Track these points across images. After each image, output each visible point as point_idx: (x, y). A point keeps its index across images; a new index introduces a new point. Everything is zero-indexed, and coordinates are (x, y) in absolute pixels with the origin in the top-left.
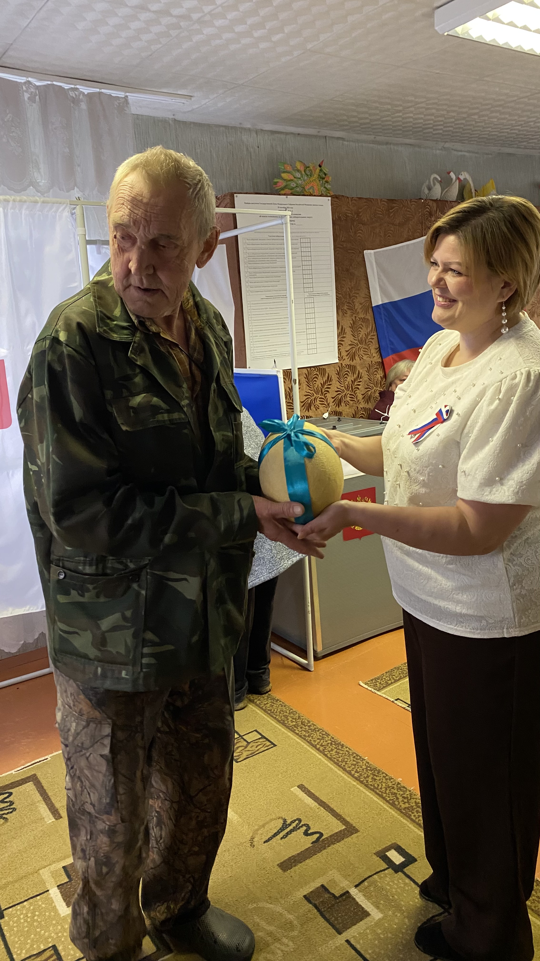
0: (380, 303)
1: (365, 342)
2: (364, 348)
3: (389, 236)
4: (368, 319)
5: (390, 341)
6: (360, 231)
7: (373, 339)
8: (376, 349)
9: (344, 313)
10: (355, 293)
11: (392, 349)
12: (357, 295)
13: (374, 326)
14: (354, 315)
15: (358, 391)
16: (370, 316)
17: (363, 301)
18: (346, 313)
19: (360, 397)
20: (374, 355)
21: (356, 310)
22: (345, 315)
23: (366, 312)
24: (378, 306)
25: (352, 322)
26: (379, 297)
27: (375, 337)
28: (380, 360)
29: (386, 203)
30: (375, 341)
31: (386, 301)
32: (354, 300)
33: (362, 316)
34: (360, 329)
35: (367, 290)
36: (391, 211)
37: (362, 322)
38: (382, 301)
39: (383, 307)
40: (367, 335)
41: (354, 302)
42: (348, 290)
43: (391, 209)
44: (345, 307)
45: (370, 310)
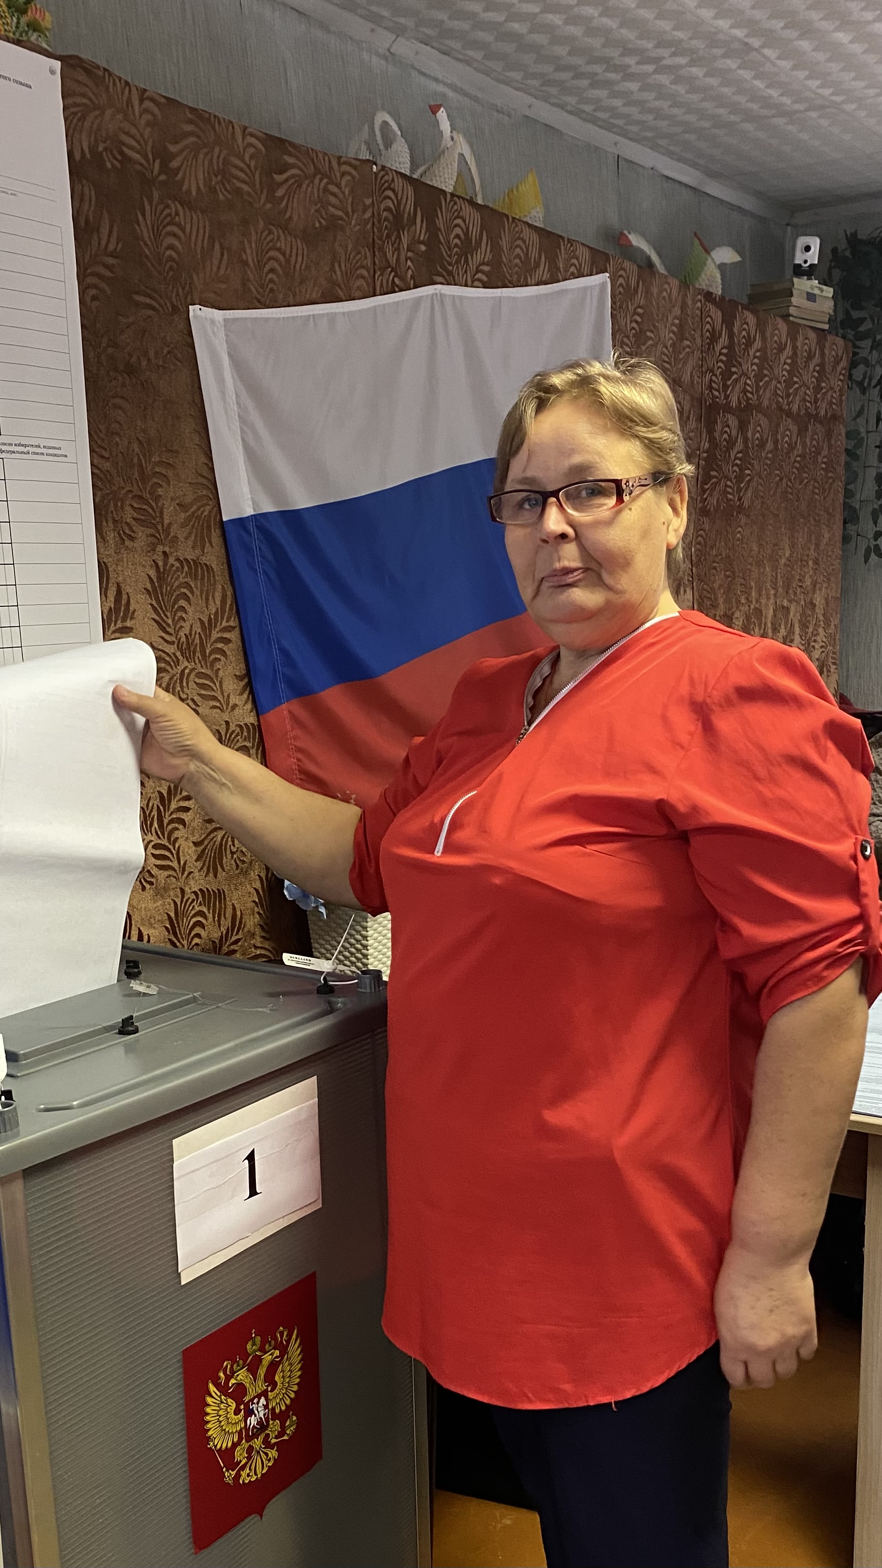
0: (249, 511)
1: (203, 652)
2: (200, 675)
3: (272, 270)
4: (209, 568)
5: (284, 651)
6: (175, 229)
7: (227, 641)
8: (240, 678)
9: (126, 536)
10: (161, 463)
11: (289, 681)
12: (170, 474)
13: (229, 593)
14: (160, 548)
15: (181, 833)
16: (213, 557)
17: (189, 499)
18: (132, 539)
19: (189, 852)
20: (234, 700)
21: (167, 531)
22: (128, 543)
23: (201, 542)
24: (240, 522)
25: (153, 573)
26: (246, 489)
27: (234, 636)
28: (251, 719)
29: (260, 146)
30: (233, 649)
31: (268, 507)
32: (160, 491)
33: (187, 552)
34: (182, 603)
35: (203, 459)
36: (279, 178)
37: (189, 574)
38: (255, 504)
39: (260, 528)
40: (208, 627)
41: (157, 498)
42: (135, 446)
43: (281, 173)
44: (129, 515)
45: (216, 537)
